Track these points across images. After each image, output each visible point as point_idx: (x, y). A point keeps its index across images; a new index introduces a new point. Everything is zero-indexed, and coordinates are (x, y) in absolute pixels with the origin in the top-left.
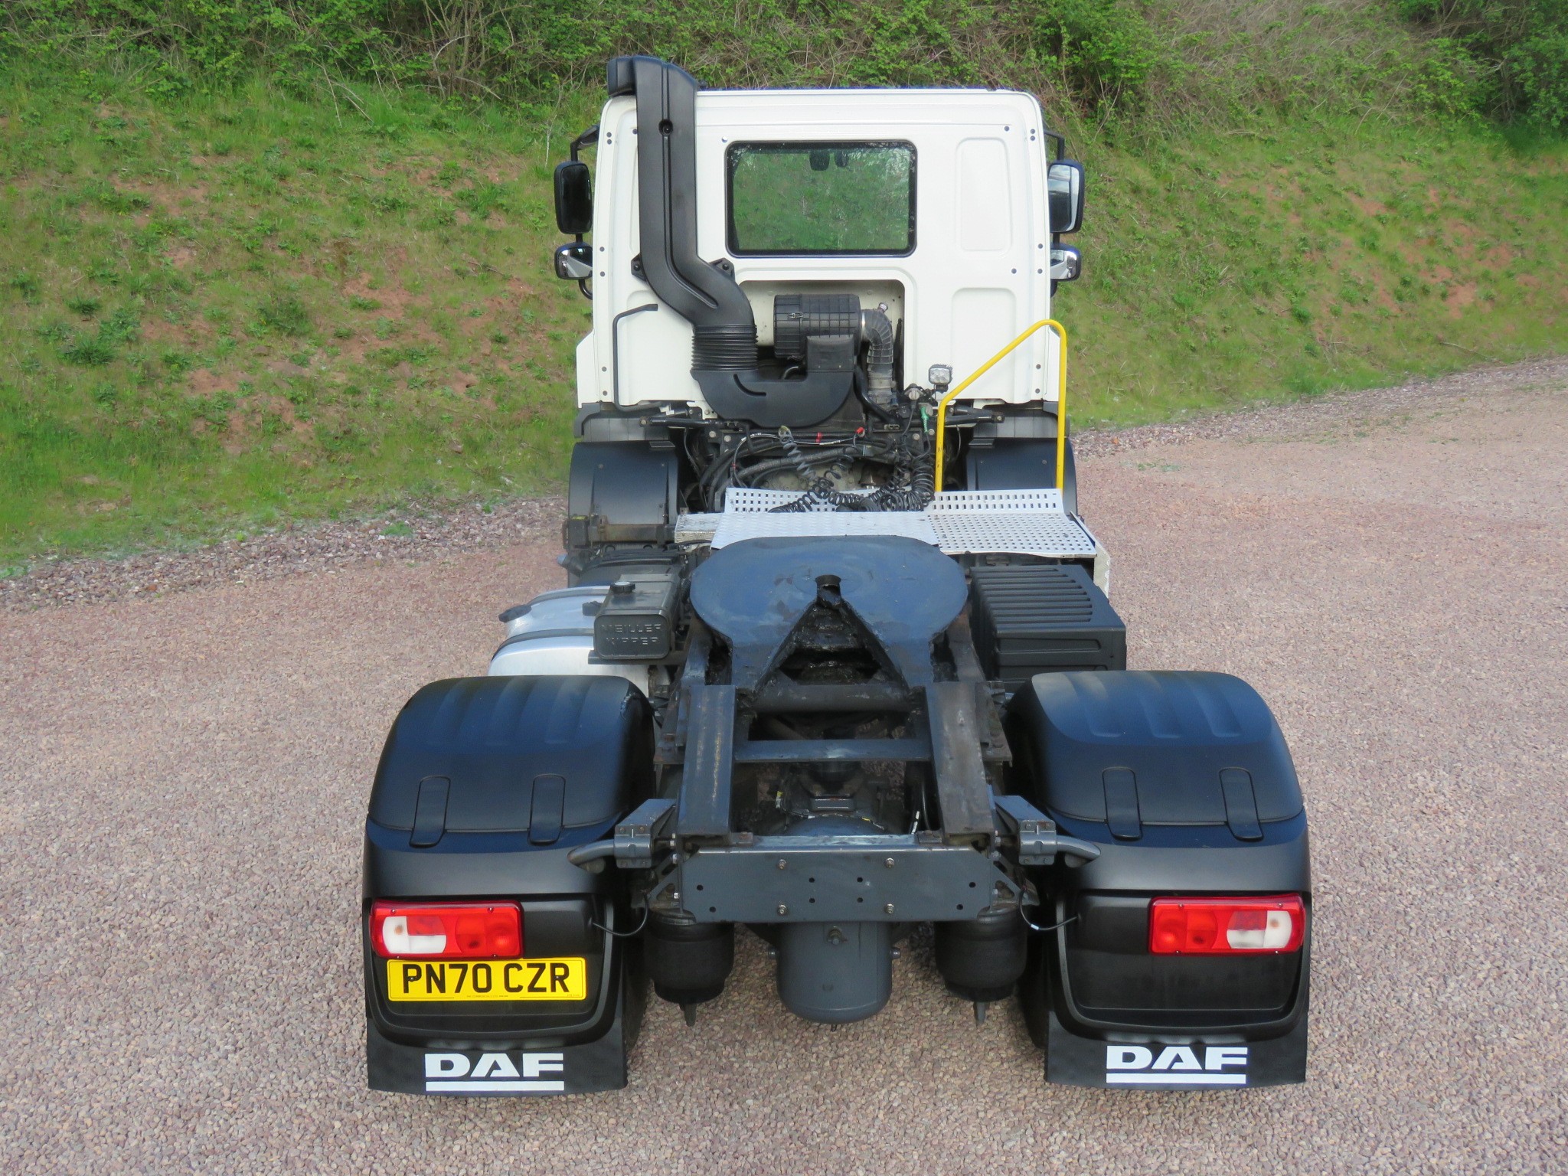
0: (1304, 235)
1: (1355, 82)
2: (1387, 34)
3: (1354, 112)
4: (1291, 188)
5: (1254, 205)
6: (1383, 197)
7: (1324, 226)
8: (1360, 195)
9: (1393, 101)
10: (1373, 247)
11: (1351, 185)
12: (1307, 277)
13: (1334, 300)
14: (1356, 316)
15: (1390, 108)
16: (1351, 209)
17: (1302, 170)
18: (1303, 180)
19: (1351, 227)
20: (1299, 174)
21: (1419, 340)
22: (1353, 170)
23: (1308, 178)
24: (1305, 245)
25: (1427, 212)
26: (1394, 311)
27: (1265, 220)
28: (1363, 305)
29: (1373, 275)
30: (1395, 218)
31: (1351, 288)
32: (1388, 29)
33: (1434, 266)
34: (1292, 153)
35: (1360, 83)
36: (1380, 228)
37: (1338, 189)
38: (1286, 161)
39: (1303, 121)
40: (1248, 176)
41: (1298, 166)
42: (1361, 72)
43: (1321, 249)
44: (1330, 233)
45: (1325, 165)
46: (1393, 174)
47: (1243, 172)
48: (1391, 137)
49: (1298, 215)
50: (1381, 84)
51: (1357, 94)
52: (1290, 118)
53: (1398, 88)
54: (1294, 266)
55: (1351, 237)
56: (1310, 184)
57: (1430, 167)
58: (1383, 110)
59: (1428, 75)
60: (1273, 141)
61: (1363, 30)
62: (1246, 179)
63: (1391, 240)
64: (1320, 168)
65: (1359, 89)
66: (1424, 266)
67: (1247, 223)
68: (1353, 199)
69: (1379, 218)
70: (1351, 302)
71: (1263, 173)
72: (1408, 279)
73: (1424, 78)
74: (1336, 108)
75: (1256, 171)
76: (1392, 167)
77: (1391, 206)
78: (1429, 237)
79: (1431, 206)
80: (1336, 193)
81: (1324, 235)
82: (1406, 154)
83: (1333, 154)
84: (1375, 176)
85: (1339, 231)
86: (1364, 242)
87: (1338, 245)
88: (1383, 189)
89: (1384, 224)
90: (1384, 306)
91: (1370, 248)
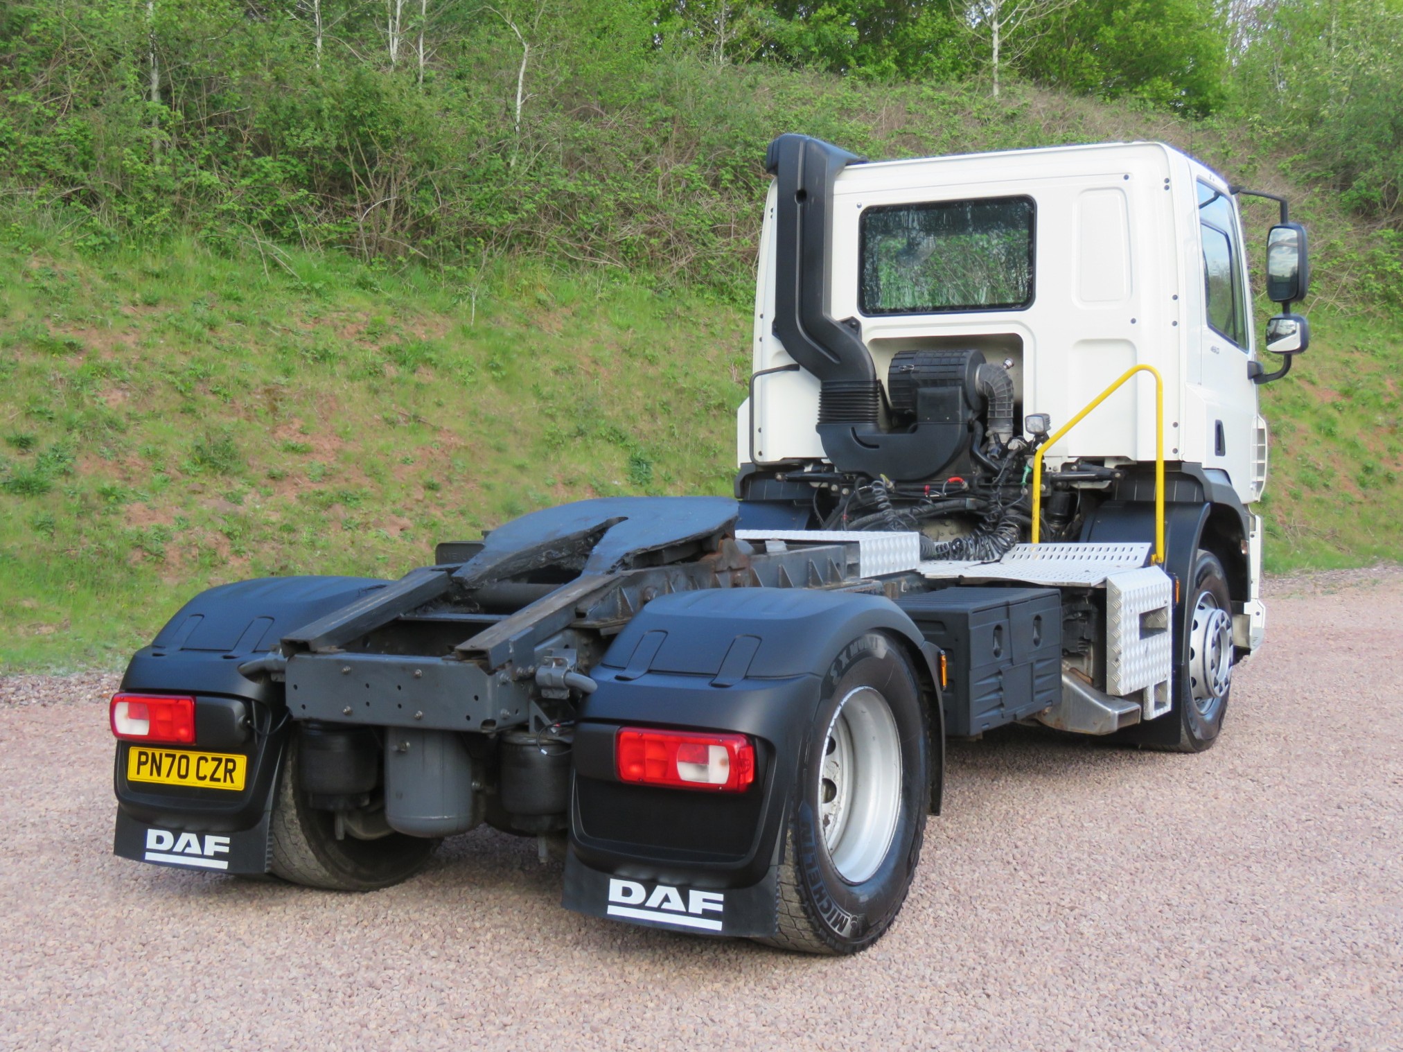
2: (1328, 225)
6: (1338, 385)
7: (1277, 411)
8: (1313, 383)
9: (1341, 292)
10: (1330, 433)
11: (1303, 372)
13: (1293, 484)
14: (1318, 501)
15: (1338, 298)
16: (1305, 396)
19: (1306, 413)
21: (1387, 528)
25: (1384, 402)
26: (1358, 497)
28: (1324, 490)
29: (1333, 461)
30: (1352, 406)
31: (1311, 473)
32: (1330, 221)
33: (1397, 454)
36: (1336, 414)
44: (1284, 419)
46: (1347, 363)
48: (1341, 327)
50: (1327, 275)
53: (1345, 278)
55: (1306, 423)
57: (1385, 357)
58: (1331, 300)
59: (1375, 266)
63: (1349, 427)
66: (1386, 454)
68: (1307, 387)
69: (1335, 406)
70: (1311, 486)
72: (1370, 465)
73: (1371, 268)
76: (1346, 357)
77: (1346, 394)
78: (1390, 425)
79: (1390, 395)
81: (1278, 420)
82: (1359, 344)
84: (1328, 365)
85: (1293, 416)
86: (1320, 429)
87: (1293, 430)
88: (1336, 377)
89: (1340, 411)
90: (1347, 492)
91: (1327, 435)
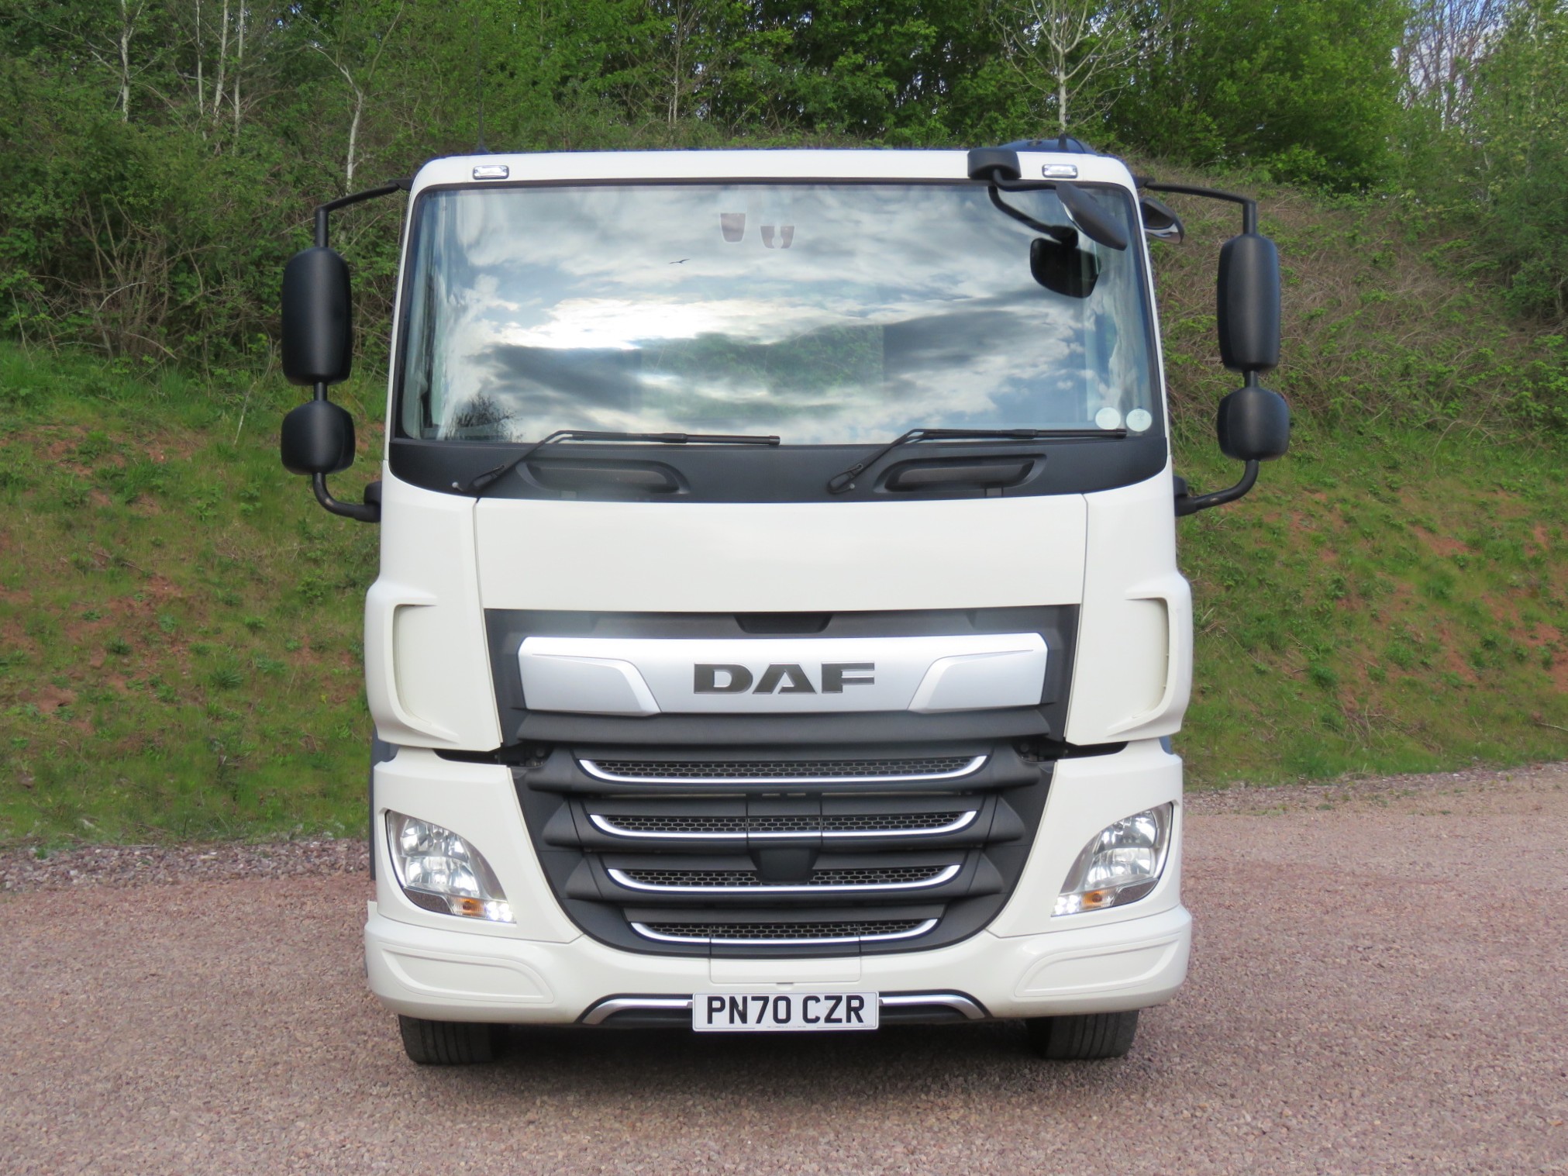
0: (1337, 575)
1: (1431, 388)
2: (1480, 330)
3: (1431, 426)
4: (1328, 517)
5: (1270, 536)
6: (1465, 533)
7: (1371, 566)
8: (1431, 531)
9: (1490, 414)
10: (1441, 595)
11: (1419, 516)
12: (1340, 630)
13: (1376, 660)
14: (1411, 684)
15: (1486, 422)
16: (1417, 547)
17: (1349, 496)
18: (1348, 507)
19: (1413, 569)
20: (1344, 501)
21: (1504, 720)
22: (1424, 499)
23: (1355, 506)
24: (1340, 589)
25: (1526, 556)
26: (1469, 679)
27: (1283, 556)
28: (1421, 669)
29: (1442, 632)
30: (1478, 560)
31: (1403, 647)
32: (1482, 324)
33: (1535, 624)
34: (1336, 473)
35: (1438, 388)
36: (1455, 572)
37: (1399, 521)
38: (1325, 484)
39: (1357, 437)
40: (1266, 500)
41: (1343, 491)
42: (1439, 375)
43: (1365, 595)
44: (1379, 576)
45: (1385, 493)
46: (1483, 506)
47: (1260, 495)
48: (1485, 461)
49: (1335, 552)
50: (1472, 393)
51: (1437, 406)
52: (1337, 431)
53: (1495, 396)
54: (1320, 615)
55: (1411, 582)
56: (1355, 513)
57: (1539, 498)
58: (1475, 425)
59: (1535, 382)
60: (1309, 460)
61: (1450, 324)
62: (1263, 503)
63: (1471, 588)
64: (1376, 494)
65: (1438, 398)
66: (1517, 623)
67: (1255, 558)
68: (1422, 535)
69: (1454, 559)
70: (1401, 664)
71: (1290, 497)
72: (1490, 638)
73: (1530, 385)
74: (1404, 420)
75: (1279, 494)
76: (1483, 497)
77: (1474, 545)
78: (1531, 586)
79: (1537, 547)
80: (1393, 526)
81: (1371, 577)
82: (1504, 480)
83: (1396, 477)
84: (1456, 507)
85: (1394, 573)
86: (1428, 589)
87: (1390, 591)
88: (1466, 524)
89: (1462, 568)
90: (1453, 672)
91: (1437, 597)
